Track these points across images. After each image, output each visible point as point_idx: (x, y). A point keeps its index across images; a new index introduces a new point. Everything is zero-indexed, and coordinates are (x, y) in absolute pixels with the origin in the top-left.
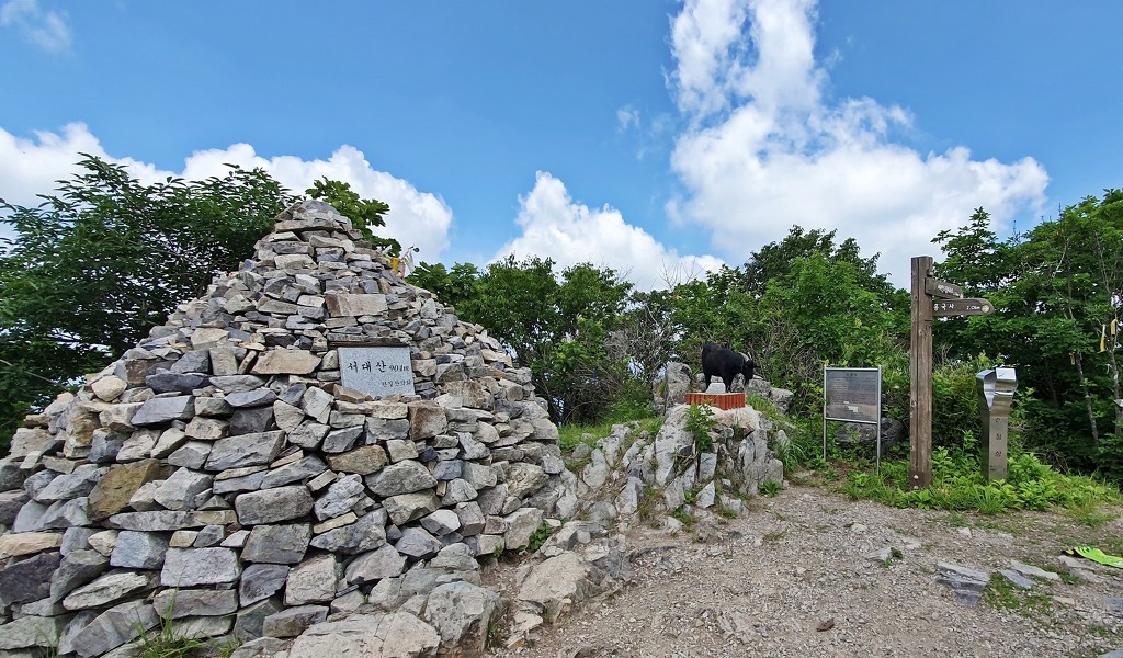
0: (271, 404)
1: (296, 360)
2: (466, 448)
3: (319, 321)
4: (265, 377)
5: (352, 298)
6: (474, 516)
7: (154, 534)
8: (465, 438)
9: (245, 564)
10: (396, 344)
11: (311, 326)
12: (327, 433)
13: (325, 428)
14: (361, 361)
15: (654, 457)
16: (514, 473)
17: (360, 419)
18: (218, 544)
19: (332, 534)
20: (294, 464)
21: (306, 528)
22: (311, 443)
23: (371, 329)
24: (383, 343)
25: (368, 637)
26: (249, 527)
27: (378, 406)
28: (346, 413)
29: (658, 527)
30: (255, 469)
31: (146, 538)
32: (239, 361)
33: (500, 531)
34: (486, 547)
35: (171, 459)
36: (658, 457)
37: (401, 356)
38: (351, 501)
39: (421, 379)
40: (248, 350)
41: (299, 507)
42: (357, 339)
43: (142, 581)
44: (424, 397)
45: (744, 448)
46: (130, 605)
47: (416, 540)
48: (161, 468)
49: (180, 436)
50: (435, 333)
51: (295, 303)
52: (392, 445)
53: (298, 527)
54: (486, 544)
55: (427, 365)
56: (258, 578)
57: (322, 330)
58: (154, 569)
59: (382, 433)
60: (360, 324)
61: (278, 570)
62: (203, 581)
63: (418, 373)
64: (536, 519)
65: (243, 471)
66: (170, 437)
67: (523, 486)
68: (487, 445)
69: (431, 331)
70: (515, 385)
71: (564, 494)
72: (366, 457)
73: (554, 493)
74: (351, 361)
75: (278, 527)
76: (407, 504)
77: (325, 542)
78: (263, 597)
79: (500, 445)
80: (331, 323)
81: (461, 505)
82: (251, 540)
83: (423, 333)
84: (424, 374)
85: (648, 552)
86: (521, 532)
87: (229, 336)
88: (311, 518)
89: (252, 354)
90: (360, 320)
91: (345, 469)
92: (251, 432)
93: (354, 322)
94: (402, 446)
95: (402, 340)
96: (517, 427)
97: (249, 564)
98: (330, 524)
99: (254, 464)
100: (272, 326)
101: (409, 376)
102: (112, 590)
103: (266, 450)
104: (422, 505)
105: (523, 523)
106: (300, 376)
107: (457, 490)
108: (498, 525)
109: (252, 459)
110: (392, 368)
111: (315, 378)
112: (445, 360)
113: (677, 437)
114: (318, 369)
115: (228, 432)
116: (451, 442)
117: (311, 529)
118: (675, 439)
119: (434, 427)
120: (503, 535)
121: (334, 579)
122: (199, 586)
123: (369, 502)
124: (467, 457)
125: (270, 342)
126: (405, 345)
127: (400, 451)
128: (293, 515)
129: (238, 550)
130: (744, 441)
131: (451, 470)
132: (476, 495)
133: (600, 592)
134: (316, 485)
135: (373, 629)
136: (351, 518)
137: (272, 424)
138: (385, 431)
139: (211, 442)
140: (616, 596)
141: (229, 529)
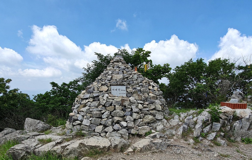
0: (99, 96)
1: (105, 88)
2: (133, 109)
3: (110, 80)
4: (100, 91)
5: (115, 75)
6: (131, 124)
7: (82, 116)
8: (133, 107)
9: (91, 123)
10: (123, 85)
11: (108, 82)
12: (106, 102)
13: (105, 101)
14: (115, 89)
15: (196, 120)
16: (145, 117)
17: (111, 100)
18: (88, 119)
19: (103, 122)
20: (100, 108)
21: (100, 119)
22: (103, 104)
23: (118, 82)
24: (120, 85)
25: (99, 141)
26: (93, 117)
27: (115, 98)
28: (109, 99)
29: (186, 141)
30: (95, 108)
31: (81, 116)
32: (97, 88)
33: (137, 129)
34: (133, 132)
35: (86, 104)
36: (198, 121)
37: (124, 88)
38: (106, 116)
39: (128, 93)
40: (99, 86)
41: (99, 115)
42: (115, 84)
43: (80, 123)
44: (127, 97)
45: (237, 124)
46: (78, 126)
47: (117, 126)
48: (85, 106)
49: (88, 101)
50: (134, 82)
51: (107, 77)
52: (116, 106)
53: (99, 119)
54: (133, 131)
55: (130, 90)
56: (92, 126)
57: (110, 82)
58: (82, 121)
59: (115, 104)
60: (117, 81)
61: (95, 126)
62: (86, 125)
63: (127, 92)
64: (148, 129)
65: (93, 108)
66: (87, 101)
67: (147, 120)
68: (140, 109)
69: (133, 82)
70: (154, 95)
71: (160, 125)
72: (111, 108)
73: (157, 124)
74: (113, 89)
75: (96, 118)
76: (116, 119)
77: (102, 123)
78: (92, 129)
79: (143, 110)
80: (111, 81)
81: (128, 122)
82: (92, 119)
83: (131, 82)
84: (129, 92)
85: (175, 146)
86: (143, 131)
87: (98, 84)
88: (101, 118)
89: (99, 87)
90: (117, 80)
91: (108, 110)
92: (96, 101)
93: (115, 80)
94: (118, 107)
95: (125, 84)
96: (150, 106)
97: (92, 123)
98: (103, 120)
99: (95, 107)
100: (104, 82)
101: (125, 92)
102: (77, 123)
103: (97, 104)
104: (119, 120)
105: (144, 129)
106: (105, 91)
107: (128, 118)
108: (137, 128)
109: (95, 106)
110: (122, 90)
111: (107, 92)
112: (135, 89)
113: (206, 115)
114: (108, 90)
115: (93, 101)
116: (129, 107)
117: (101, 120)
118: (205, 116)
119: (126, 103)
120: (138, 130)
121: (102, 129)
122: (85, 125)
123: (110, 117)
124: (133, 111)
125: (102, 85)
126: (125, 85)
127: (118, 108)
128: (98, 117)
129: (91, 121)
130: (238, 121)
131: (127, 114)
132: (133, 120)
133: (150, 150)
134: (102, 112)
135: (101, 140)
136: (106, 119)
137: (99, 100)
138: (116, 103)
139: (91, 102)
140: (155, 153)
141: (90, 117)
